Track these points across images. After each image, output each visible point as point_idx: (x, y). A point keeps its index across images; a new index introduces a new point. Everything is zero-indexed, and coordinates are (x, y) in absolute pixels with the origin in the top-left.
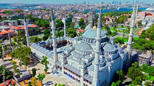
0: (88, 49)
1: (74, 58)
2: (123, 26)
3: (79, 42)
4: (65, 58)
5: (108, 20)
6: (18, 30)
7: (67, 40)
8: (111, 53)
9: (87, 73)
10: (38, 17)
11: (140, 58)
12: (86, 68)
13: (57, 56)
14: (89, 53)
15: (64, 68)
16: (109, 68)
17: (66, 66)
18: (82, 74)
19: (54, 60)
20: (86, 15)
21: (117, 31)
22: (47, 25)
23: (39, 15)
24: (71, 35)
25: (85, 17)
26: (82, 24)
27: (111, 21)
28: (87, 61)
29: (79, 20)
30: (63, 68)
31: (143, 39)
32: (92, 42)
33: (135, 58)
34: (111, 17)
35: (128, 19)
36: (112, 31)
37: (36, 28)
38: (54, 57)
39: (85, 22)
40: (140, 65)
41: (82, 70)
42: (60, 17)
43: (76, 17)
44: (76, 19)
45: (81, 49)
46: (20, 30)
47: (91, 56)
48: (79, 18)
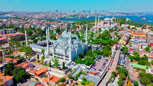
1: (59, 48)
2: (89, 32)
3: (61, 40)
4: (54, 49)
5: (78, 28)
6: (11, 38)
8: (77, 44)
9: (66, 53)
10: (19, 26)
11: (92, 48)
12: (66, 51)
13: (49, 48)
14: (67, 44)
16: (76, 50)
17: (55, 52)
18: (64, 54)
20: (60, 24)
21: (83, 35)
22: (31, 32)
23: (19, 25)
24: (53, 38)
25: (60, 25)
26: (59, 31)
27: (80, 28)
28: (66, 48)
29: (55, 28)
30: (53, 54)
31: (98, 39)
32: (68, 39)
33: (90, 48)
34: (81, 25)
35: (93, 26)
36: (81, 36)
38: (48, 50)
39: (60, 29)
40: (93, 51)
41: (64, 52)
42: (39, 25)
43: (53, 26)
44: (53, 27)
45: (63, 43)
47: (68, 45)
48: (55, 26)
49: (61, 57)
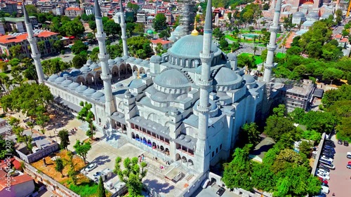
0: (182, 82)
1: (153, 102)
2: (253, 28)
3: (162, 67)
4: (133, 105)
5: (220, 16)
6: (9, 46)
7: (132, 65)
8: (231, 87)
9: (183, 133)
10: (53, 11)
12: (180, 123)
13: (114, 100)
14: (187, 90)
15: (132, 125)
16: (228, 119)
17: (136, 121)
18: (173, 135)
19: (108, 111)
20: (169, 4)
21: (239, 40)
22: (77, 29)
23: (54, 7)
24: (139, 52)
25: (166, 9)
26: (163, 26)
27: (226, 17)
28: (181, 107)
29: (153, 15)
30: (129, 125)
31: (295, 57)
32: (191, 66)
33: (280, 97)
34: (225, 8)
35: (263, 11)
36: (230, 42)
37: (52, 39)
38: (107, 104)
39: (167, 21)
40: (290, 110)
41: (173, 128)
42: (108, 9)
43: (146, 10)
44: (147, 14)
45: (169, 83)
46: (14, 43)
47: (190, 95)
48: (152, 12)
49: (159, 143)
